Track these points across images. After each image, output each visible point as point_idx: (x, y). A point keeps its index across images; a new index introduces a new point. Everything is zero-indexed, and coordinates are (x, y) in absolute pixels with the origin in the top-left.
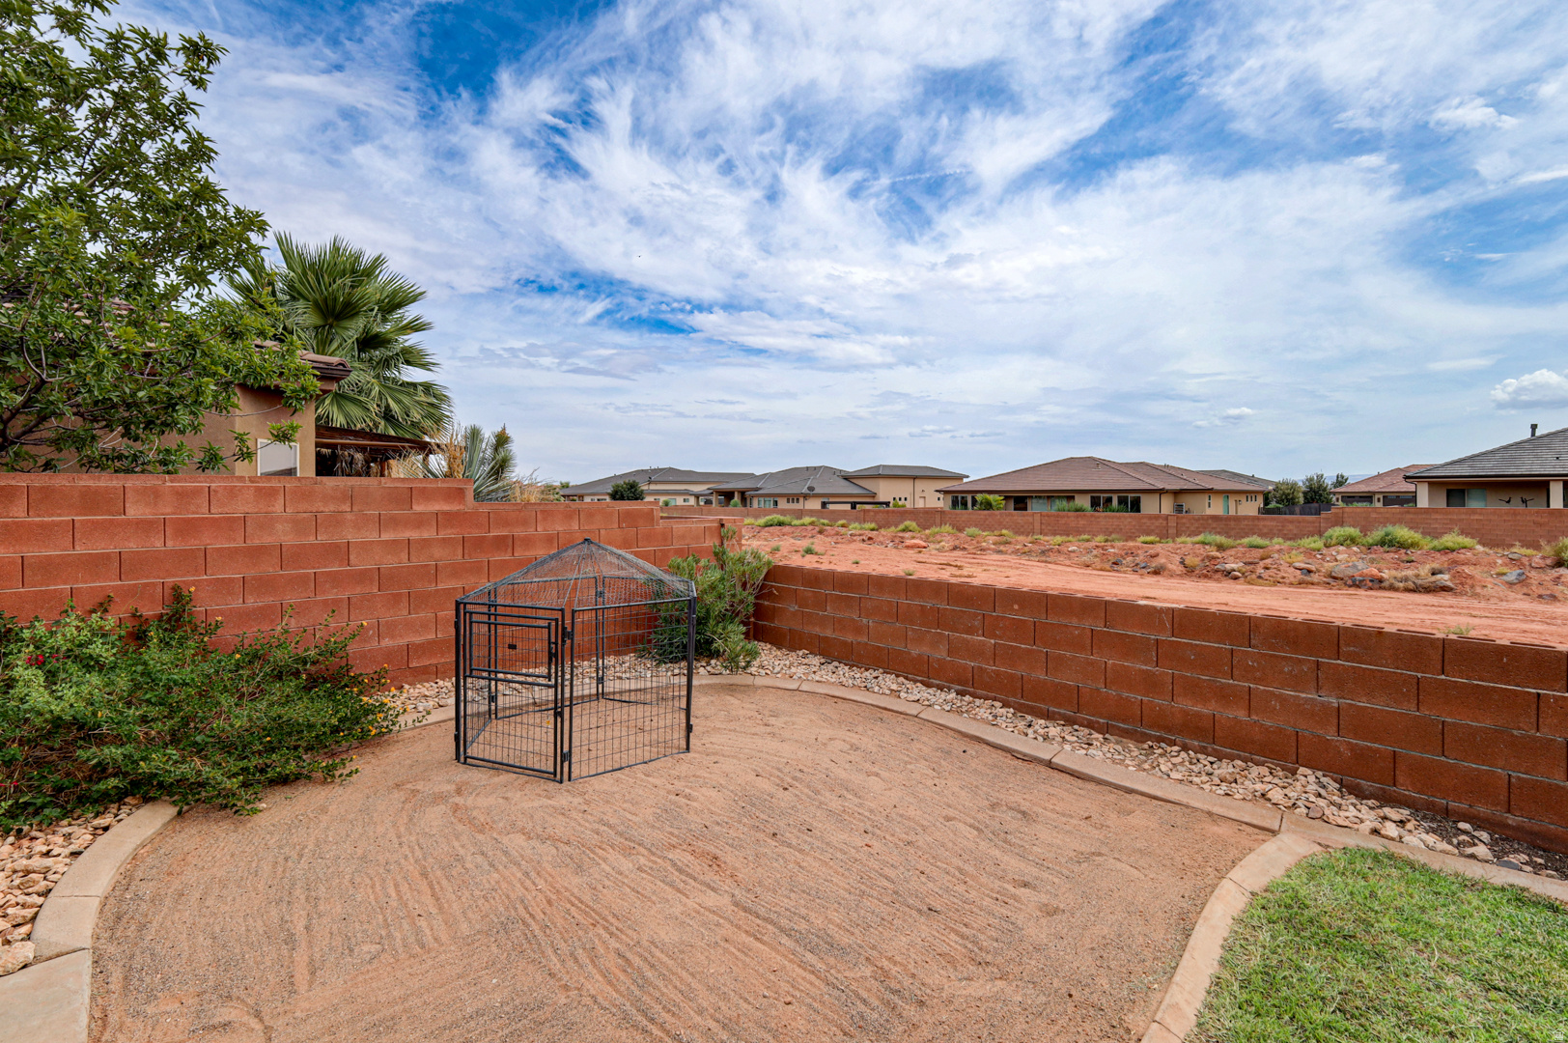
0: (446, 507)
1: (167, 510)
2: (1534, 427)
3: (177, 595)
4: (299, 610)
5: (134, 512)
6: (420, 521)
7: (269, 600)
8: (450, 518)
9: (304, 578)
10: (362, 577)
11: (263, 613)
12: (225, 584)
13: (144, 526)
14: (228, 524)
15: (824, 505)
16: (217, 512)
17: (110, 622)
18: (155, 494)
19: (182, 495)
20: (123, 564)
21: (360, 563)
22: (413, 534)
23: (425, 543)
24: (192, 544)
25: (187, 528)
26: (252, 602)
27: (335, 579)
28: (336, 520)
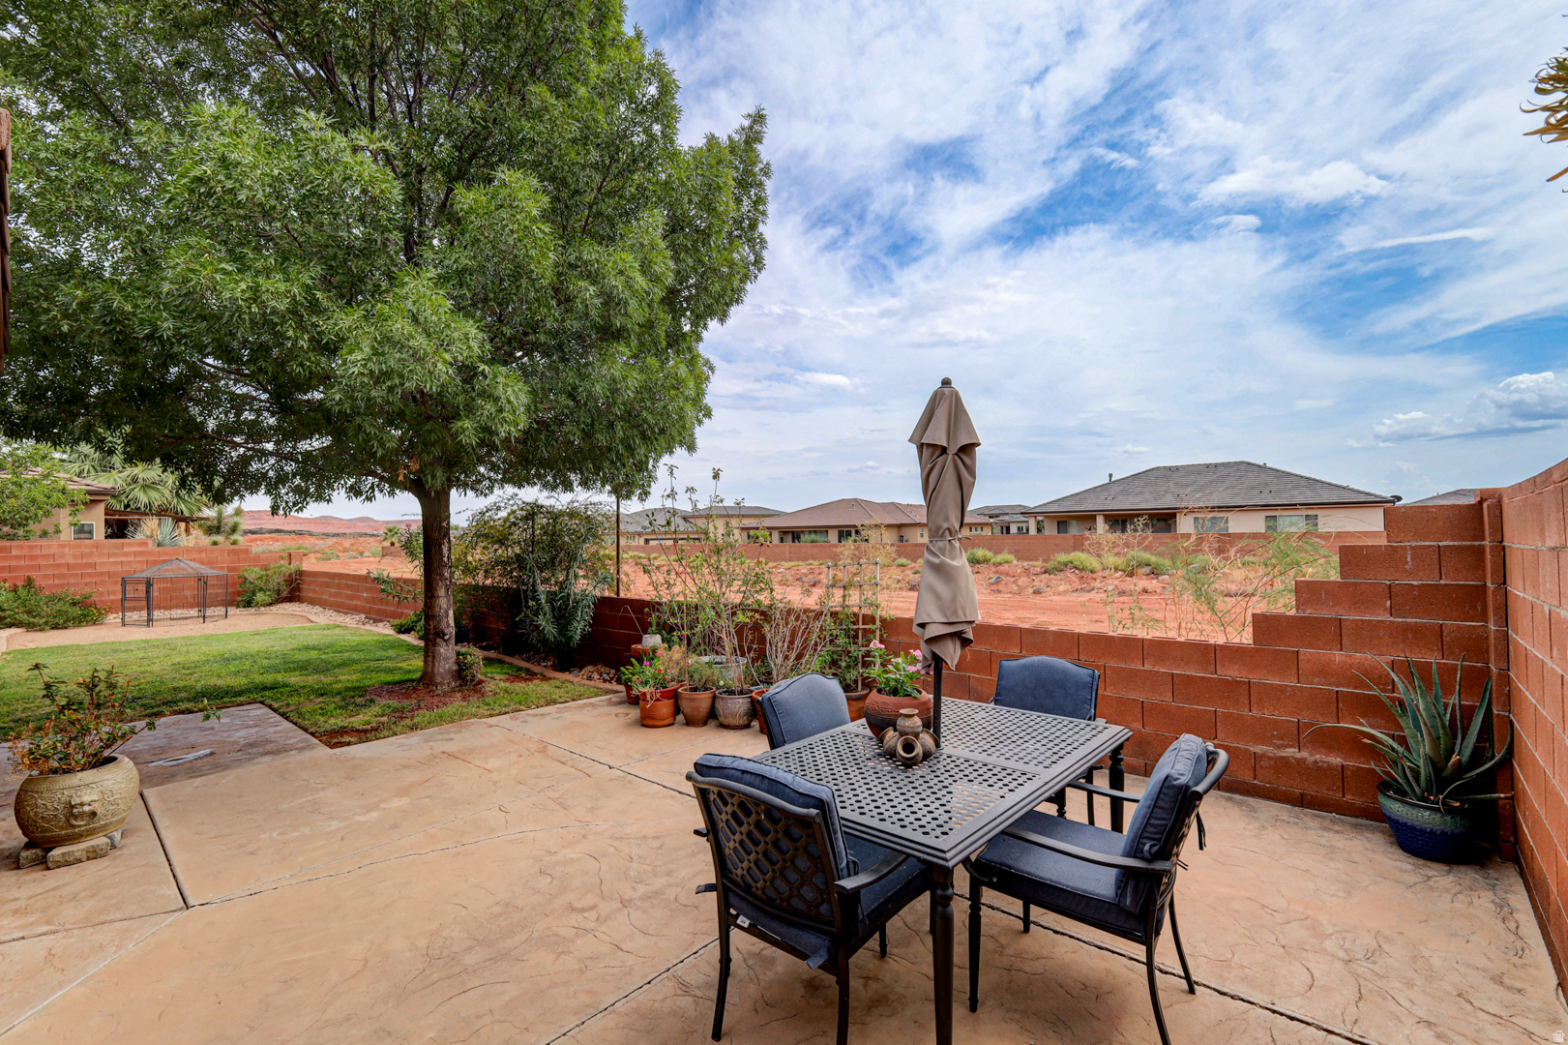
0: (139, 549)
1: (26, 552)
2: (1111, 475)
3: (29, 579)
4: (75, 585)
5: (14, 553)
6: (127, 554)
7: (64, 581)
8: (140, 553)
9: (77, 575)
10: (101, 574)
11: (62, 586)
12: (47, 576)
13: (18, 557)
14: (48, 556)
15: (647, 541)
16: (43, 552)
17: (7, 585)
18: (21, 547)
19: (31, 548)
20: (10, 569)
21: (99, 569)
22: (124, 559)
23: (129, 562)
24: (35, 563)
25: (33, 557)
26: (57, 582)
27: (90, 575)
28: (90, 555)
